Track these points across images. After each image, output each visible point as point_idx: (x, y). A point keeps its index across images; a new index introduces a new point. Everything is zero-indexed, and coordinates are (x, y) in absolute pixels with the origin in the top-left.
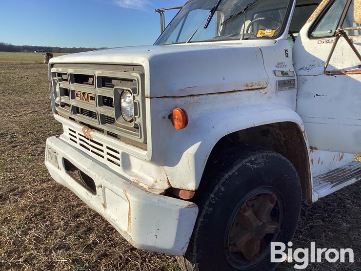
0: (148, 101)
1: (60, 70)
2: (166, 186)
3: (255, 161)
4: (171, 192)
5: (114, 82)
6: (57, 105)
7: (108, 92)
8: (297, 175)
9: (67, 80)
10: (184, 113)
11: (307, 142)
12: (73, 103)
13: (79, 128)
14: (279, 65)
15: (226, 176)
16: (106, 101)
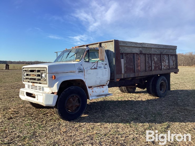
0: (48, 74)
1: (26, 69)
2: (52, 92)
3: (72, 88)
4: (53, 93)
5: (40, 71)
6: (24, 79)
7: (39, 73)
8: (85, 92)
9: (28, 72)
10: (55, 76)
11: (86, 84)
12: (30, 77)
13: (31, 84)
14: (79, 67)
15: (65, 90)
16: (39, 75)
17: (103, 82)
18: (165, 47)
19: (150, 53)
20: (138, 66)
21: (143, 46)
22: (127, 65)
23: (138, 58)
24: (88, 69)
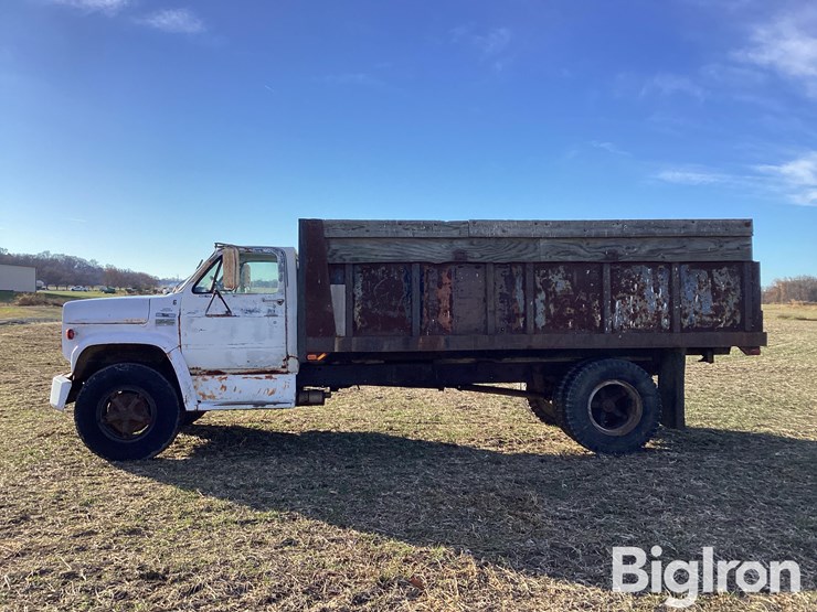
11: (172, 362)
14: (164, 309)
17: (262, 359)
18: (638, 230)
19: (524, 258)
20: (439, 312)
21: (473, 232)
22: (370, 306)
23: (440, 278)
24: (198, 314)
